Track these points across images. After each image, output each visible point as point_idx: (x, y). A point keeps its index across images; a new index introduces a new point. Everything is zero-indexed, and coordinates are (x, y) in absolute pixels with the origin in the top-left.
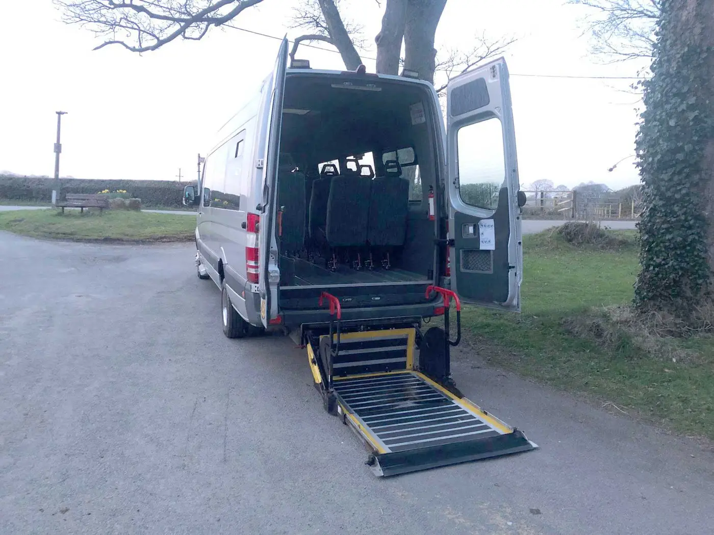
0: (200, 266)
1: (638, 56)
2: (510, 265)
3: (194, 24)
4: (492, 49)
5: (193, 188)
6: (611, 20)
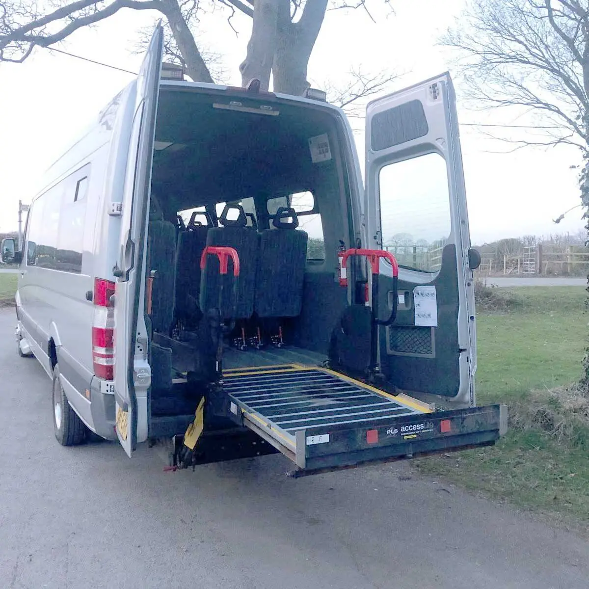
0: (21, 342)
1: (511, 102)
2: (460, 348)
3: (13, 43)
4: (369, 86)
5: (13, 241)
6: (482, 65)
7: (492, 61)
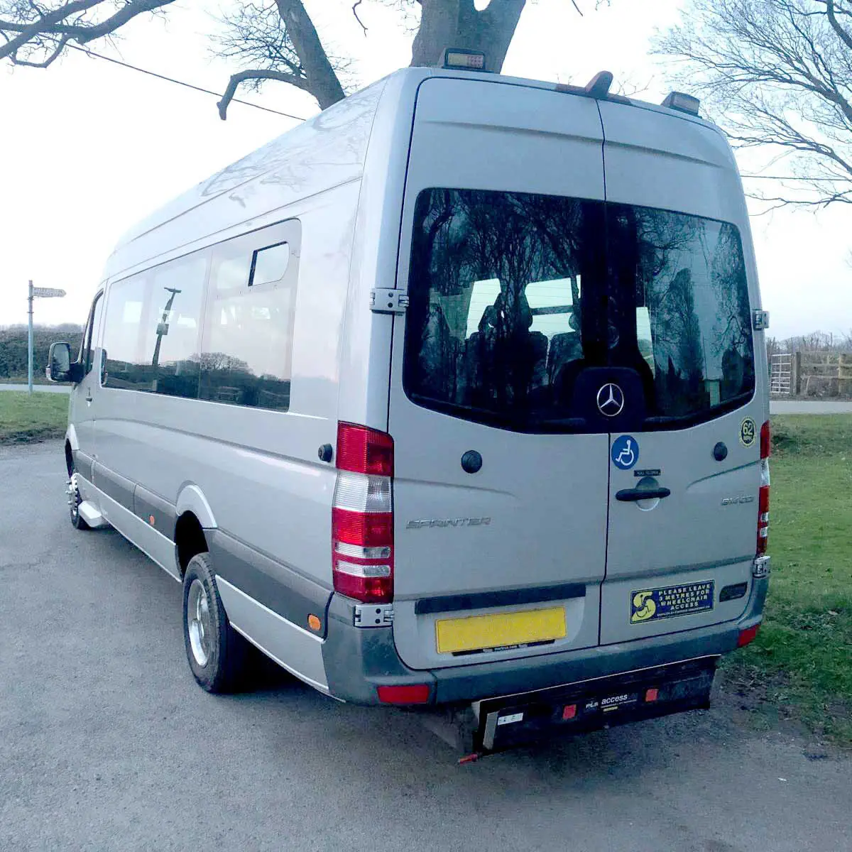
3: (37, 37)
7: (736, 78)
